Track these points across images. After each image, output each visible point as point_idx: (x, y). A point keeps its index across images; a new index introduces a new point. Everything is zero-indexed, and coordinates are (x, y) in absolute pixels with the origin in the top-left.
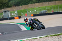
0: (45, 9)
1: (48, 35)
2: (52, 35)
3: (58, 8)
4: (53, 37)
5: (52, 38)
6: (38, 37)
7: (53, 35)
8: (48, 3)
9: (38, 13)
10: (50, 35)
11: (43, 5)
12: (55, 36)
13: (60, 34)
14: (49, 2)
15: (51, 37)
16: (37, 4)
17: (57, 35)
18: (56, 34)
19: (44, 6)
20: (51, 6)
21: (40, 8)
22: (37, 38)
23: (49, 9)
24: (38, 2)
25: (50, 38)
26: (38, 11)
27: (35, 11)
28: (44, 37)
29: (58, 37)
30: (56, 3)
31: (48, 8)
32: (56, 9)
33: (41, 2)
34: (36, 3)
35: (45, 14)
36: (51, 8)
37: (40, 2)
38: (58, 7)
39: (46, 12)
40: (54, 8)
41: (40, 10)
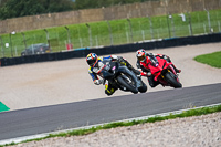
0: (40, 39)
1: (53, 133)
2: (65, 131)
3: (87, 35)
4: (71, 138)
5: (68, 142)
6: (16, 141)
7: (71, 130)
8: (54, 17)
9: (17, 55)
10: (58, 132)
11: (35, 25)
12: (76, 134)
13: (95, 126)
14: (58, 15)
15: (62, 139)
16: (14, 21)
17: (84, 133)
18: (82, 128)
19: (40, 29)
20: (62, 28)
21: (23, 34)
22: (12, 144)
23: (56, 40)
24: (18, 16)
25: (60, 142)
26: (16, 48)
27: (7, 45)
28: (38, 140)
29: (87, 138)
30: (79, 17)
31: (54, 37)
32: (80, 40)
33: (29, 14)
34: (11, 16)
35: (41, 55)
36: (63, 36)
37: (24, 15)
38: (90, 31)
39: (45, 49)
40: (75, 34)
41: (25, 41)
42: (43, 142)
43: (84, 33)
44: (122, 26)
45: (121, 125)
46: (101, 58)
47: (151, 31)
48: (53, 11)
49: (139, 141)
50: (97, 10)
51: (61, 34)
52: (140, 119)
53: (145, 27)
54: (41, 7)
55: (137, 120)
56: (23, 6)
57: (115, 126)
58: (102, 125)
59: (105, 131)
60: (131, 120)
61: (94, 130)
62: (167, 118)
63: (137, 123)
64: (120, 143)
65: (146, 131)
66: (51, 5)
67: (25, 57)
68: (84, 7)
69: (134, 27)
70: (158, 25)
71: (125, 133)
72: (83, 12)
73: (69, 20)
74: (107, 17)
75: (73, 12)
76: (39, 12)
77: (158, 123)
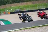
0: (19, 8)
1: (21, 29)
4: (25, 30)
9: (13, 12)
12: (26, 29)
13: (30, 27)
14: (22, 3)
15: (23, 30)
16: (13, 4)
17: (28, 29)
18: (28, 28)
19: (18, 6)
21: (15, 7)
22: (12, 31)
23: (22, 8)
24: (14, 3)
25: (23, 31)
26: (13, 10)
27: (11, 9)
28: (18, 30)
29: (29, 30)
30: (27, 3)
32: (27, 8)
33: (16, 3)
34: (12, 3)
37: (15, 3)
38: (29, 7)
39: (20, 10)
40: (26, 7)
41: (15, 9)
42: (19, 31)
43: (28, 7)
44: (36, 5)
45: (36, 27)
46: (21, 14)
47: (43, 7)
48: (21, 2)
49: (40, 30)
50: (31, 2)
51: (23, 7)
52: (40, 26)
53: (41, 6)
54: (19, 1)
55: (39, 26)
56: (15, 1)
57: (35, 27)
58: (32, 27)
59: (33, 28)
60: (38, 26)
61: (30, 28)
62: (46, 26)
63: (40, 27)
64: (36, 31)
65: (42, 28)
66: (21, 1)
67: (15, 12)
68: (28, 1)
69: (39, 6)
70: (44, 5)
71: (37, 29)
72: (28, 2)
73: (25, 4)
74: (33, 3)
75: (26, 2)
76: (18, 2)
77: (44, 27)
